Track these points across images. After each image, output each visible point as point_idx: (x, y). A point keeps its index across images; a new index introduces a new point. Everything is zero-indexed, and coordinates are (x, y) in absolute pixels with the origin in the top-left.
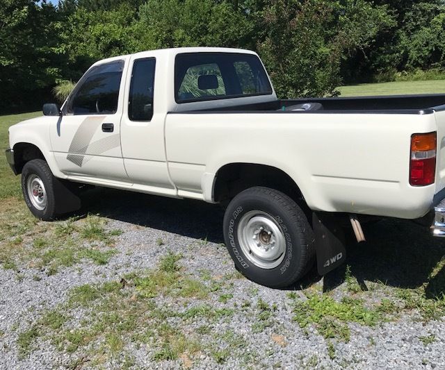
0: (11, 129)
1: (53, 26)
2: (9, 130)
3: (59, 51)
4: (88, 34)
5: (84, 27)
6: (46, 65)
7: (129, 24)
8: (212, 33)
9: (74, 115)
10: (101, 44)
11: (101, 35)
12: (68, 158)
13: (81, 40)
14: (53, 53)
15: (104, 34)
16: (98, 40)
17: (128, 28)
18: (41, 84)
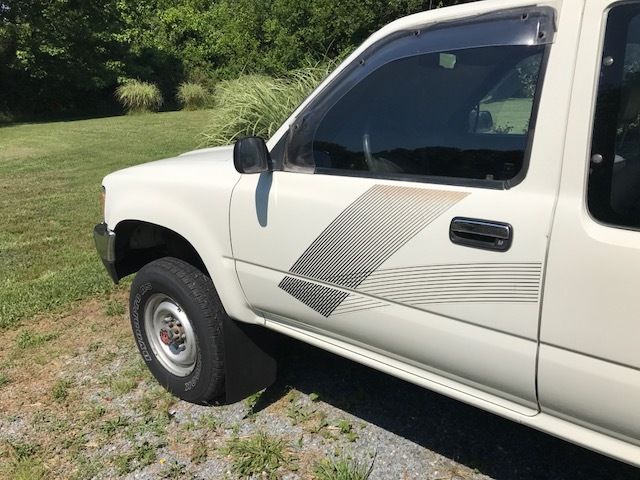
0: (111, 181)
1: (115, 6)
2: (104, 183)
3: (122, 39)
4: (155, 19)
5: (151, 10)
6: (105, 57)
7: (207, 8)
8: (314, 25)
9: (318, 172)
10: (173, 33)
11: (173, 22)
12: (282, 285)
13: (147, 27)
14: (114, 41)
15: (177, 22)
16: (169, 28)
17: (206, 14)
18: (99, 82)
